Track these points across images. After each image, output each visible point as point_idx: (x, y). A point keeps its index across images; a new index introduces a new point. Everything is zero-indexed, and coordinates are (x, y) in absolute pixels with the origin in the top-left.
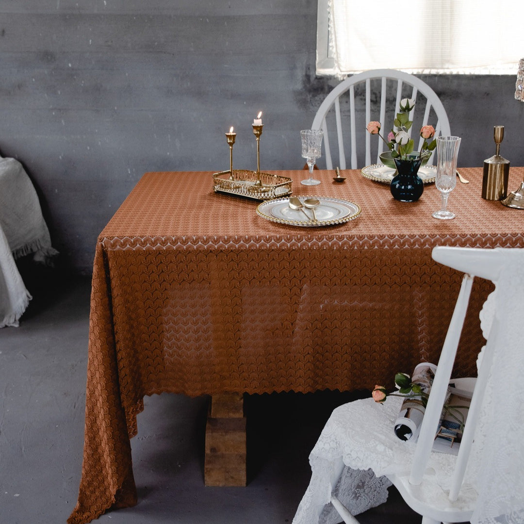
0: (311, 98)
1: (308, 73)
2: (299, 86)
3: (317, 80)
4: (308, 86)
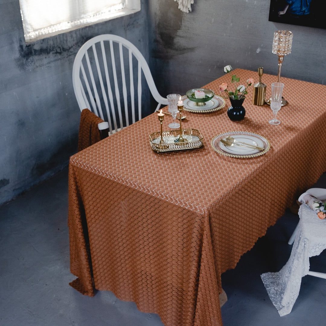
0: (26, 61)
1: (21, 44)
2: (17, 55)
3: (27, 48)
4: (23, 53)
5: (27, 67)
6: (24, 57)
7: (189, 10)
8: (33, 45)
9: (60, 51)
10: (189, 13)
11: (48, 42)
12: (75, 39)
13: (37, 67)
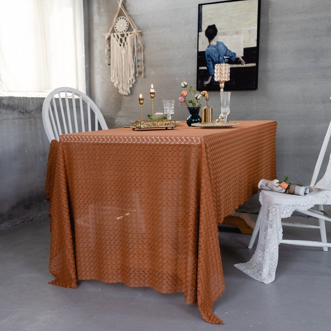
12: (35, 105)
13: (4, 119)
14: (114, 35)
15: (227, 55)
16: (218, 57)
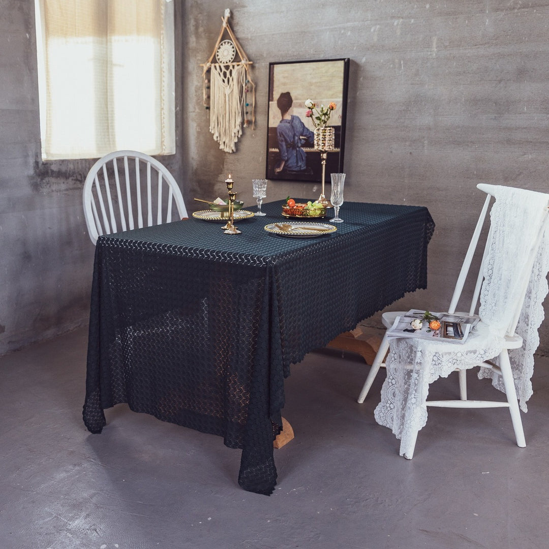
0: (40, 181)
1: (37, 160)
2: (32, 172)
3: (43, 166)
4: (37, 171)
5: (41, 189)
6: (39, 175)
7: (233, 150)
8: (51, 164)
9: (80, 179)
10: (232, 153)
11: (67, 165)
14: (215, 67)
15: (304, 134)
16: (292, 136)
